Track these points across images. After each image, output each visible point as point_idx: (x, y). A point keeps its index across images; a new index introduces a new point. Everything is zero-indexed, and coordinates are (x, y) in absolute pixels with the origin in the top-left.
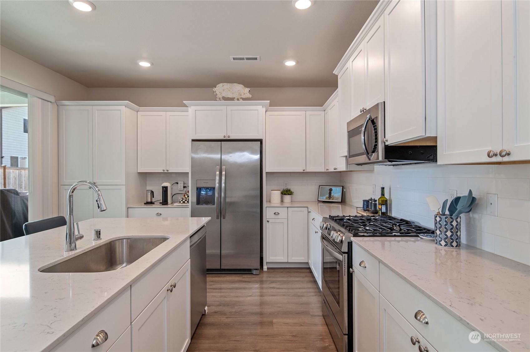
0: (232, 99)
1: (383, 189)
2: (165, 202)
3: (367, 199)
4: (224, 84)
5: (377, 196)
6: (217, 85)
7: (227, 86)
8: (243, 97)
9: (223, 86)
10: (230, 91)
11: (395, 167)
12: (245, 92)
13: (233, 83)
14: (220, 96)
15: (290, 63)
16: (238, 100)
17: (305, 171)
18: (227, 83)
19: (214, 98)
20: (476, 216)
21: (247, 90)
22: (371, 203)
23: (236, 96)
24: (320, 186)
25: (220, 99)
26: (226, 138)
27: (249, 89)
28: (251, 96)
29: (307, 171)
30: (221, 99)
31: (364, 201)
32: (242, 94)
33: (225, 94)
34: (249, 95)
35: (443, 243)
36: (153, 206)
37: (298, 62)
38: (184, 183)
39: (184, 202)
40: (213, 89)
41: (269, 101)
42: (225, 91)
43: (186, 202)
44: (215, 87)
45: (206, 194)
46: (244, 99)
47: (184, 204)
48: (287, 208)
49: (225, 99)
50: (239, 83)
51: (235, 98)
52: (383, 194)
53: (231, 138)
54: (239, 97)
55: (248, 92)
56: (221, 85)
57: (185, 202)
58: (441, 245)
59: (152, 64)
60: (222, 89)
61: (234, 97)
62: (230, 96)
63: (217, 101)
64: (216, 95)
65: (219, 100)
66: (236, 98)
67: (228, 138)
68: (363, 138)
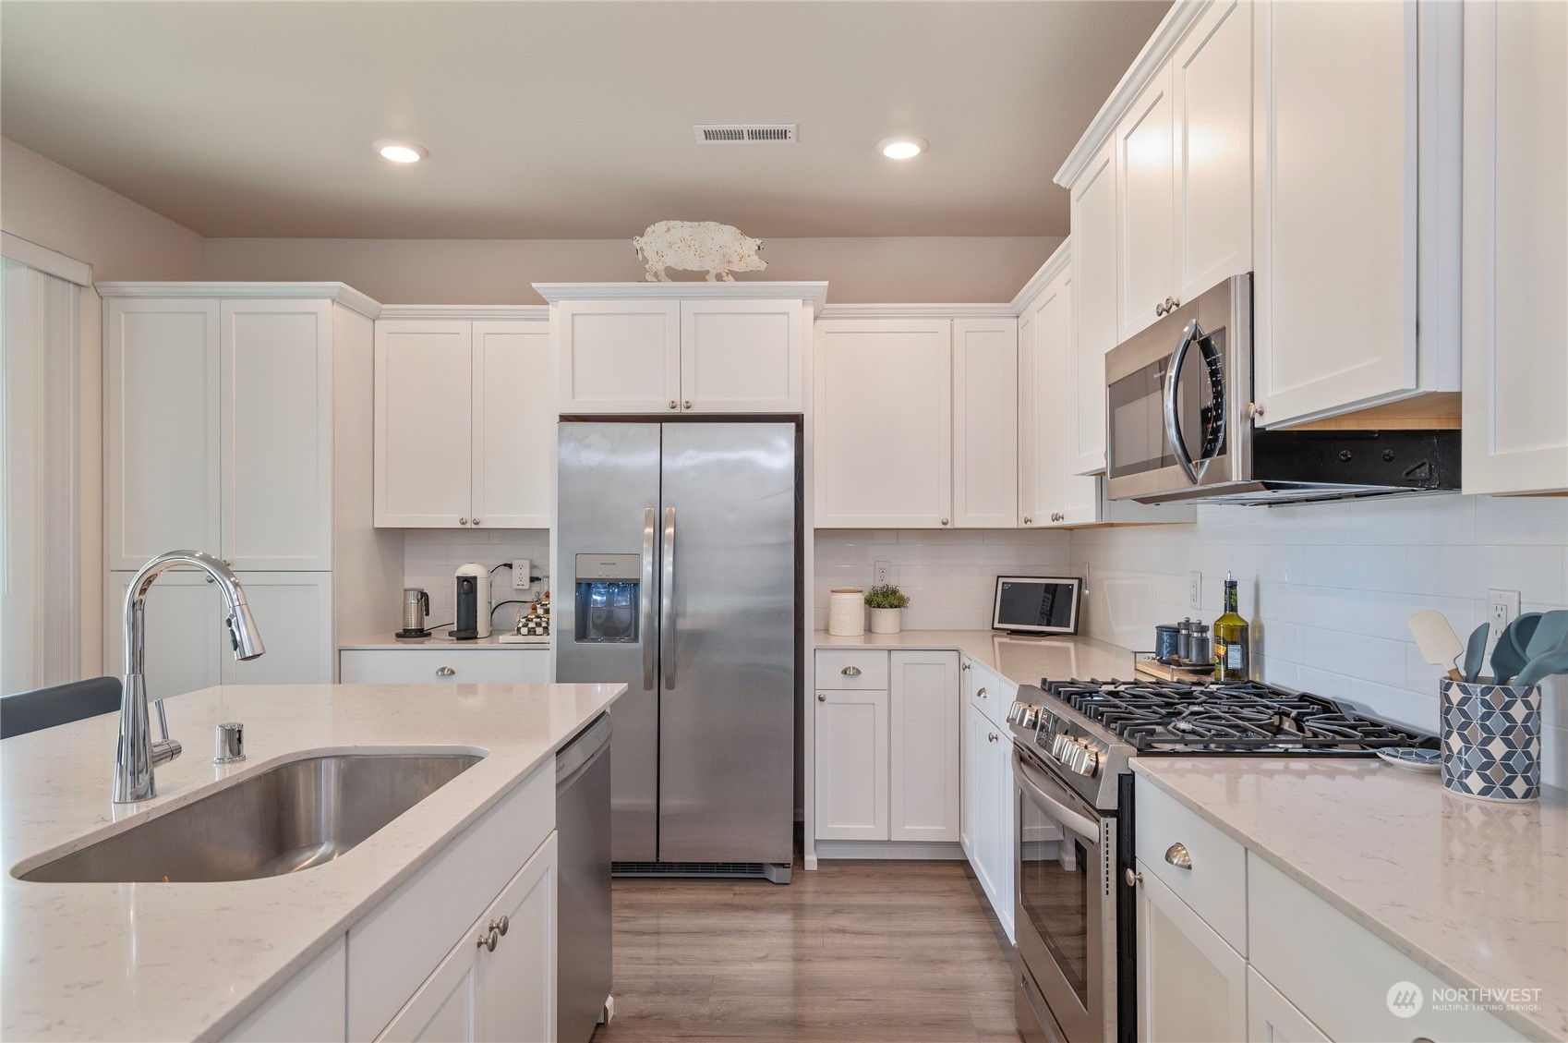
0: (700, 276)
1: (1232, 586)
2: (466, 631)
3: (1173, 621)
4: (671, 223)
5: (1210, 612)
6: (649, 225)
7: (680, 230)
8: (735, 268)
9: (668, 230)
10: (692, 247)
11: (1276, 509)
12: (745, 250)
13: (704, 221)
14: (656, 264)
15: (901, 151)
16: (719, 278)
17: (949, 526)
18: (682, 220)
19: (636, 271)
21: (751, 244)
22: (1188, 636)
23: (711, 265)
24: (998, 577)
25: (656, 275)
26: (676, 411)
27: (758, 242)
28: (763, 266)
29: (956, 526)
30: (662, 275)
31: (1161, 629)
32: (735, 258)
33: (673, 260)
35: (1475, 782)
36: (428, 644)
37: (927, 147)
38: (533, 567)
39: (532, 632)
40: (635, 243)
41: (826, 283)
42: (675, 247)
43: (539, 630)
44: (642, 236)
45: (609, 603)
46: (739, 276)
47: (532, 638)
48: (886, 653)
49: (676, 275)
50: (724, 219)
51: (708, 272)
52: (1231, 607)
53: (696, 410)
54: (723, 269)
55: (753, 253)
56: (661, 227)
57: (535, 631)
58: (1468, 790)
59: (425, 154)
60: (666, 242)
61: (707, 268)
62: (693, 265)
63: (647, 281)
64: (646, 260)
65: (654, 279)
66: (713, 273)
67: (685, 411)
68: (1170, 404)
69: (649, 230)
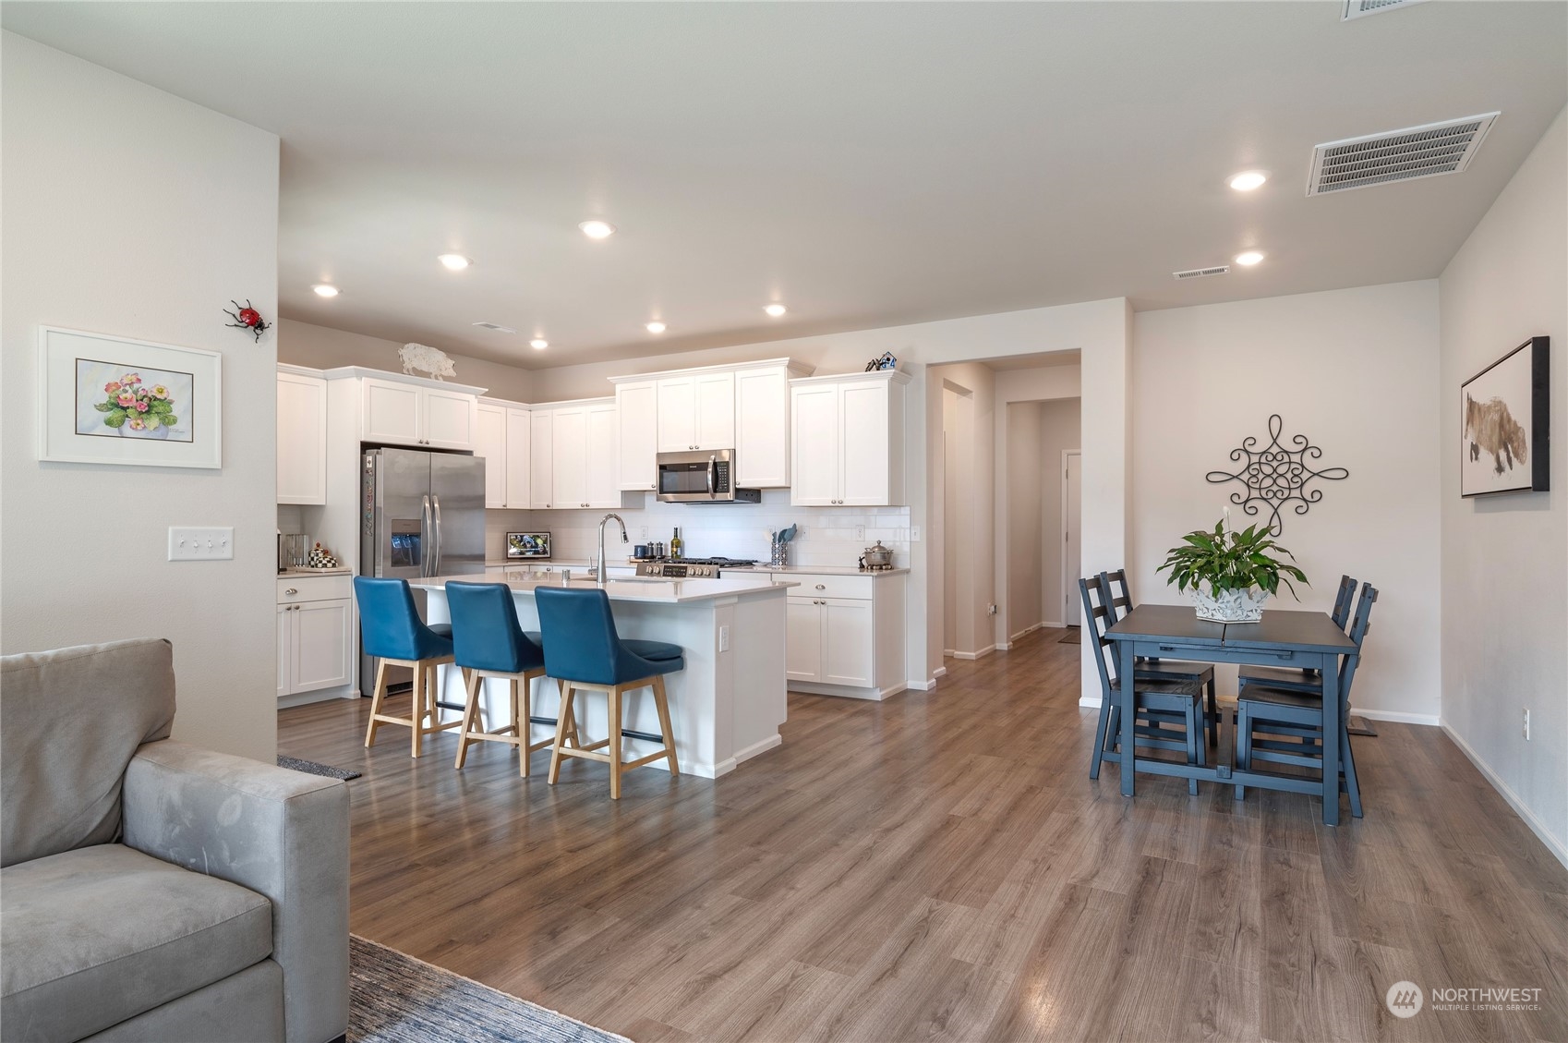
0: (427, 375)
1: (678, 530)
3: (645, 544)
4: (417, 345)
5: (666, 539)
6: (406, 344)
7: (421, 349)
8: (444, 374)
9: (415, 348)
10: (425, 360)
12: (447, 365)
13: (431, 347)
14: (408, 365)
15: (539, 344)
16: (436, 378)
19: (396, 366)
20: (792, 543)
21: (451, 363)
22: (652, 548)
23: (433, 370)
24: (509, 533)
25: (408, 370)
26: (420, 445)
27: (453, 362)
28: (455, 375)
30: (411, 373)
31: (636, 547)
32: (443, 369)
33: (415, 364)
34: (452, 373)
35: (781, 563)
37: (552, 346)
39: (334, 565)
40: (399, 351)
41: (485, 388)
42: (418, 358)
43: (330, 565)
44: (403, 349)
46: (446, 379)
50: (440, 349)
51: (431, 374)
52: (676, 536)
53: (430, 445)
54: (438, 373)
55: (451, 368)
56: (411, 345)
59: (340, 292)
60: (413, 354)
61: (431, 371)
62: (425, 369)
64: (404, 362)
65: (407, 373)
66: (434, 374)
67: (426, 446)
68: (710, 477)
69: (406, 346)
